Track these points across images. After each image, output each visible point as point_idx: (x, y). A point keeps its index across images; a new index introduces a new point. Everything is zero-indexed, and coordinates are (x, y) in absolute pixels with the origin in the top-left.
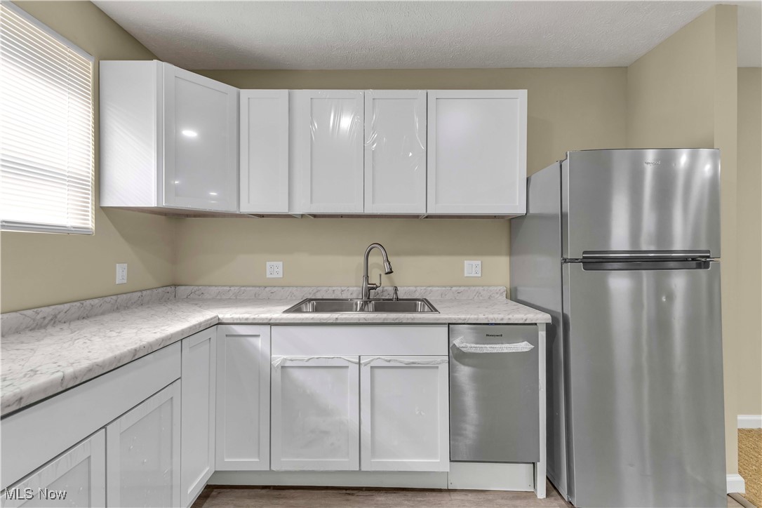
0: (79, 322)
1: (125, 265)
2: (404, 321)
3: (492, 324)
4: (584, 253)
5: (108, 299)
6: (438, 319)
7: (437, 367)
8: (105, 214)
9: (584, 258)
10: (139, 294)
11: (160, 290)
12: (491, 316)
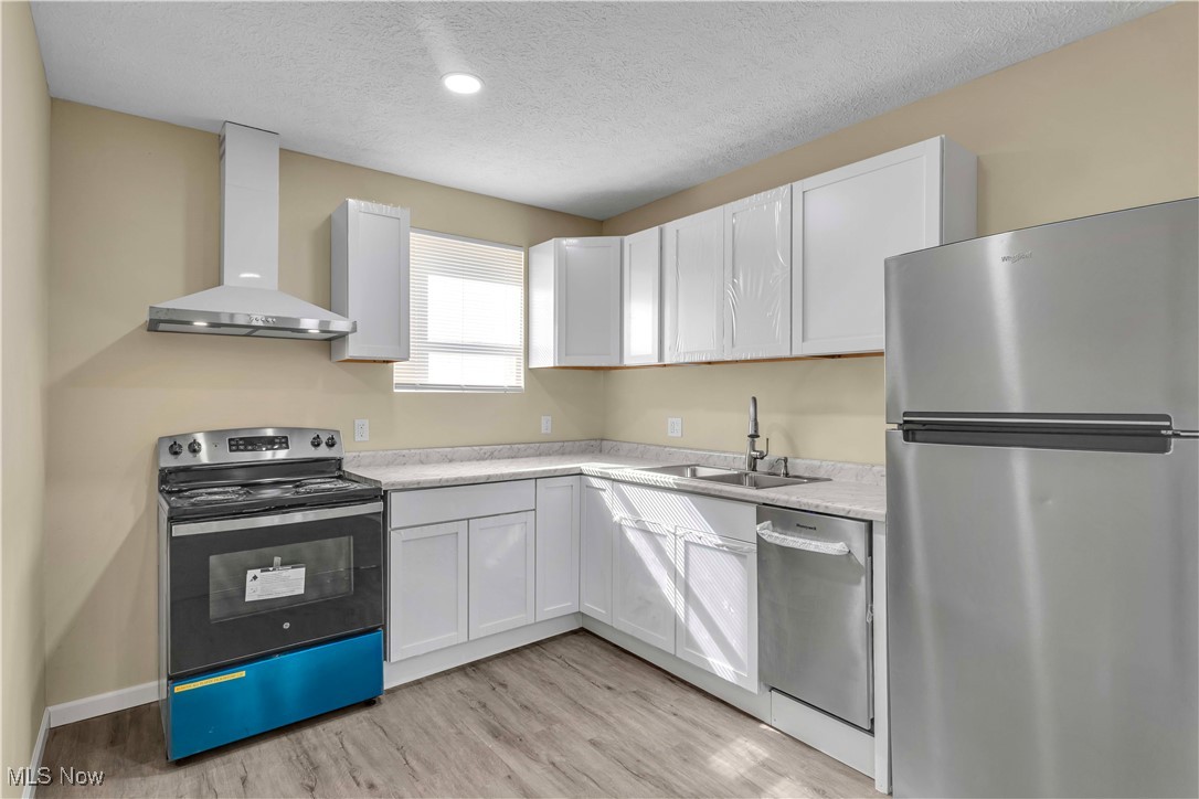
0: (510, 460)
1: (550, 418)
2: (713, 493)
3: (812, 512)
4: (905, 414)
5: (532, 445)
6: (745, 495)
7: (745, 556)
8: (533, 374)
9: (906, 422)
10: (561, 444)
11: (583, 443)
12: (805, 500)
